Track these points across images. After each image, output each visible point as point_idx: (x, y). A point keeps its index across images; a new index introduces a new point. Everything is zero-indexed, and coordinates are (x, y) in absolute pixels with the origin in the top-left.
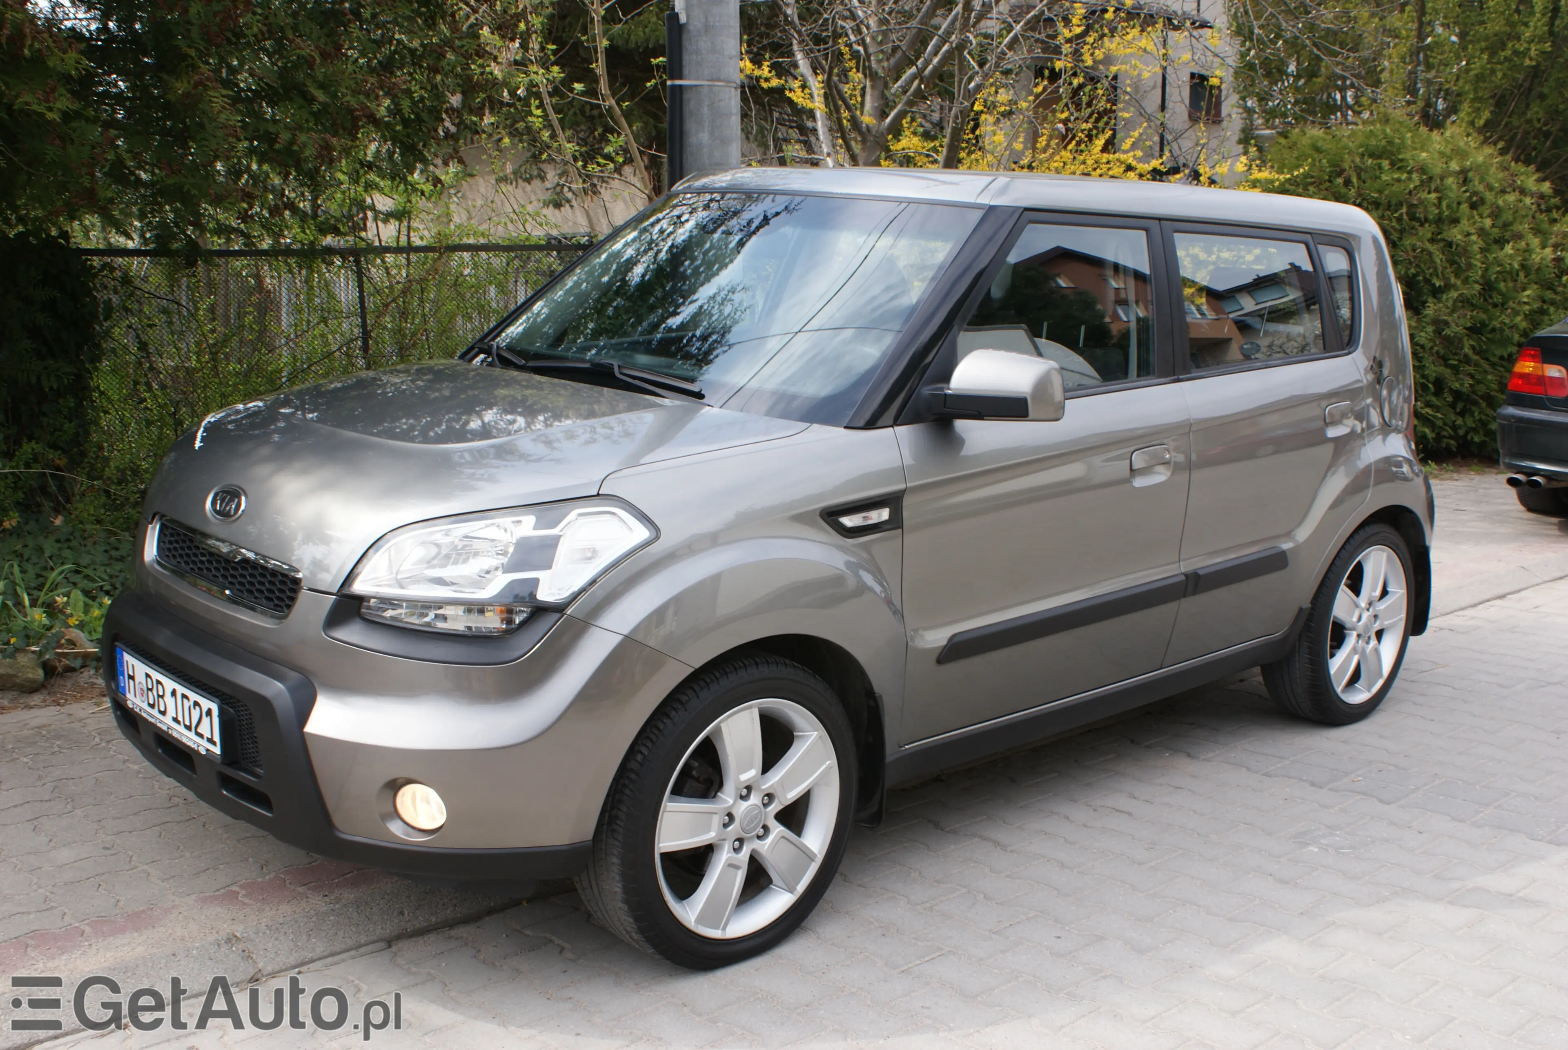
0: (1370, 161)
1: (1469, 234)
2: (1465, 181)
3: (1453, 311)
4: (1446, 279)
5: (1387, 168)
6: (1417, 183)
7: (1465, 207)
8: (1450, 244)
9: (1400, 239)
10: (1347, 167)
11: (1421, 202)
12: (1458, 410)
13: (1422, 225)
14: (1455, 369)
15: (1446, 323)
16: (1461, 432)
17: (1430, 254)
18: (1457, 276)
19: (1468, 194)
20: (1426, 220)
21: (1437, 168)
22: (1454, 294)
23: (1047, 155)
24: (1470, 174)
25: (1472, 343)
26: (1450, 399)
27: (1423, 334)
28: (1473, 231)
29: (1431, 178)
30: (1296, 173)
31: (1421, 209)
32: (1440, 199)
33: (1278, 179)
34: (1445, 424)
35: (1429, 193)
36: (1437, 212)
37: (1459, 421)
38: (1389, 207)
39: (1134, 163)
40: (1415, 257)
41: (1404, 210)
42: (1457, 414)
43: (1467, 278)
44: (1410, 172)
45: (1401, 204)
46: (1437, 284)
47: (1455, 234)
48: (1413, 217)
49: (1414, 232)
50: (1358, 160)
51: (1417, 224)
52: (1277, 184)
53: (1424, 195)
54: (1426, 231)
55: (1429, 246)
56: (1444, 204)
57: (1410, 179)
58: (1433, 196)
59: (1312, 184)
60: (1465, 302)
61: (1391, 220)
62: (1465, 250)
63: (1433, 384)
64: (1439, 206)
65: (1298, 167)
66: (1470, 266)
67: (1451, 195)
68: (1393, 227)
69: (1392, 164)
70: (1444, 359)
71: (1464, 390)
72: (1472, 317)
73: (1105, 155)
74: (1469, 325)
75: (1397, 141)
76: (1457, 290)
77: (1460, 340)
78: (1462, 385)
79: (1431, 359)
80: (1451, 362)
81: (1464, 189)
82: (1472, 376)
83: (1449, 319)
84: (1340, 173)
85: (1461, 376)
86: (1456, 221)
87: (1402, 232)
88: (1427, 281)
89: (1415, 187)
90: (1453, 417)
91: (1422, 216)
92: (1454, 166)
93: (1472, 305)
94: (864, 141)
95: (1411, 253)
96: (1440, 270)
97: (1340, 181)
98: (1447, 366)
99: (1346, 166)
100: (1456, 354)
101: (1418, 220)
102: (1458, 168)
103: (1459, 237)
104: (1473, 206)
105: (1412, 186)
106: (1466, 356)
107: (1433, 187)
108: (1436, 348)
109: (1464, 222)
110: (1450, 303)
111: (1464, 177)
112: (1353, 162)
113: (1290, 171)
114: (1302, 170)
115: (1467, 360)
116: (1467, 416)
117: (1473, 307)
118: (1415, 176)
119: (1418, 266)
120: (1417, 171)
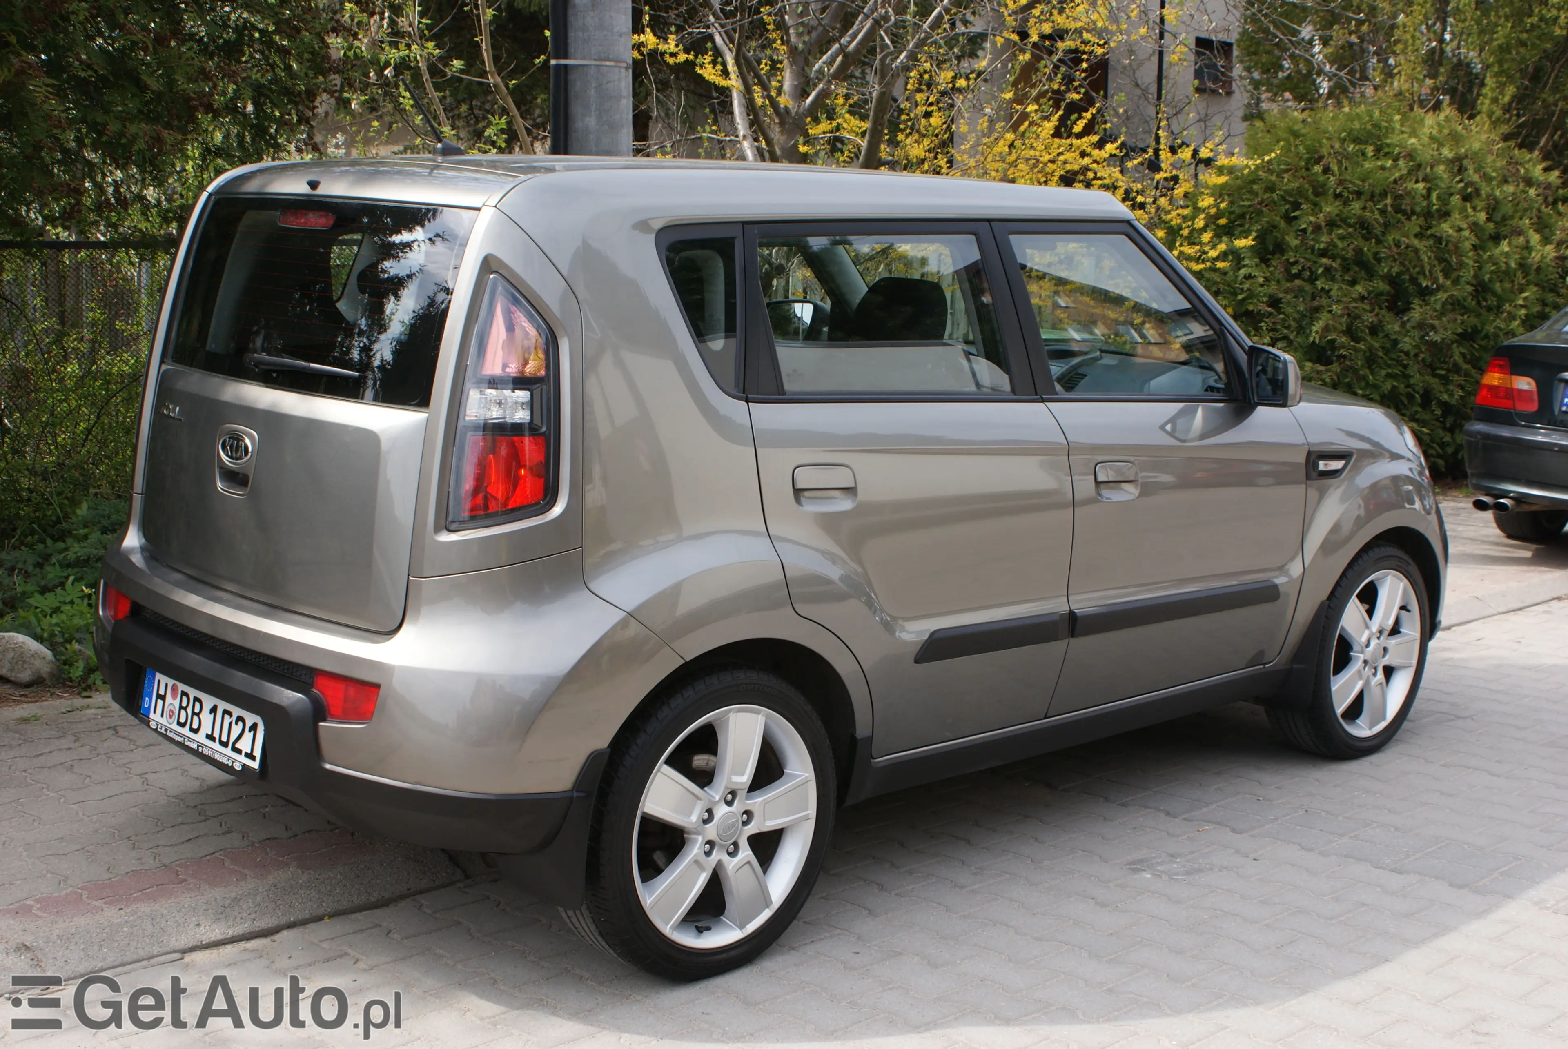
0: (1352, 146)
1: (1460, 230)
2: (1461, 170)
3: (1443, 314)
4: (1435, 280)
5: (1370, 154)
6: (1404, 172)
7: (1456, 199)
8: (1439, 240)
9: (1384, 233)
10: (1326, 154)
11: (1408, 193)
12: (1448, 425)
13: (1409, 219)
14: (1445, 380)
15: (1433, 328)
16: (1450, 450)
17: (1416, 251)
18: (1446, 276)
19: (1461, 185)
20: (1413, 213)
21: (1426, 154)
22: (1442, 296)
23: (992, 139)
24: (1465, 162)
25: (1463, 351)
26: (1438, 412)
27: (1407, 339)
28: (1465, 226)
29: (1419, 166)
30: (1267, 158)
31: (1407, 201)
32: (1429, 190)
33: (1247, 166)
34: (1432, 441)
35: (1417, 182)
36: (1425, 204)
37: (1447, 438)
38: (1372, 196)
39: (1089, 150)
40: (1399, 254)
41: (1389, 201)
42: (1445, 429)
43: (1458, 278)
44: (1396, 160)
45: (1384, 195)
46: (1424, 285)
47: (1446, 228)
48: (1398, 210)
49: (1399, 225)
50: (1337, 145)
51: (1403, 218)
52: (1246, 171)
53: (1410, 185)
54: (1414, 225)
55: (1416, 242)
56: (1434, 195)
57: (1395, 166)
58: (1421, 185)
59: (1287, 171)
60: (1455, 305)
61: (1373, 212)
62: (1457, 247)
63: (1421, 396)
64: (1427, 197)
65: (1268, 153)
66: (1461, 265)
67: (1443, 185)
68: (1376, 219)
69: (1378, 150)
70: (1431, 368)
71: (1454, 402)
72: (1462, 323)
73: (1056, 140)
74: (1460, 330)
75: (1384, 124)
76: (1446, 291)
77: (1449, 347)
78: (1451, 395)
79: (1416, 367)
80: (1438, 372)
81: (1457, 179)
82: (1462, 388)
83: (1436, 323)
84: (1318, 161)
85: (1451, 387)
86: (1445, 215)
87: (1386, 225)
88: (1414, 280)
89: (1401, 177)
90: (1441, 432)
91: (1408, 208)
92: (1446, 152)
93: (1464, 307)
94: (782, 124)
95: (1395, 250)
96: (1427, 268)
97: (1318, 169)
98: (1435, 376)
99: (1324, 151)
100: (1444, 362)
101: (1404, 213)
102: (1450, 156)
103: (1450, 231)
104: (1466, 198)
105: (1397, 175)
106: (1455, 364)
107: (1421, 176)
108: (1422, 356)
109: (1456, 215)
110: (1438, 307)
111: (1458, 165)
112: (1332, 147)
113: (1261, 156)
114: (1273, 155)
115: (1456, 369)
116: (1457, 431)
117: (1465, 310)
118: (1401, 162)
119: (1402, 264)
120: (1405, 157)
